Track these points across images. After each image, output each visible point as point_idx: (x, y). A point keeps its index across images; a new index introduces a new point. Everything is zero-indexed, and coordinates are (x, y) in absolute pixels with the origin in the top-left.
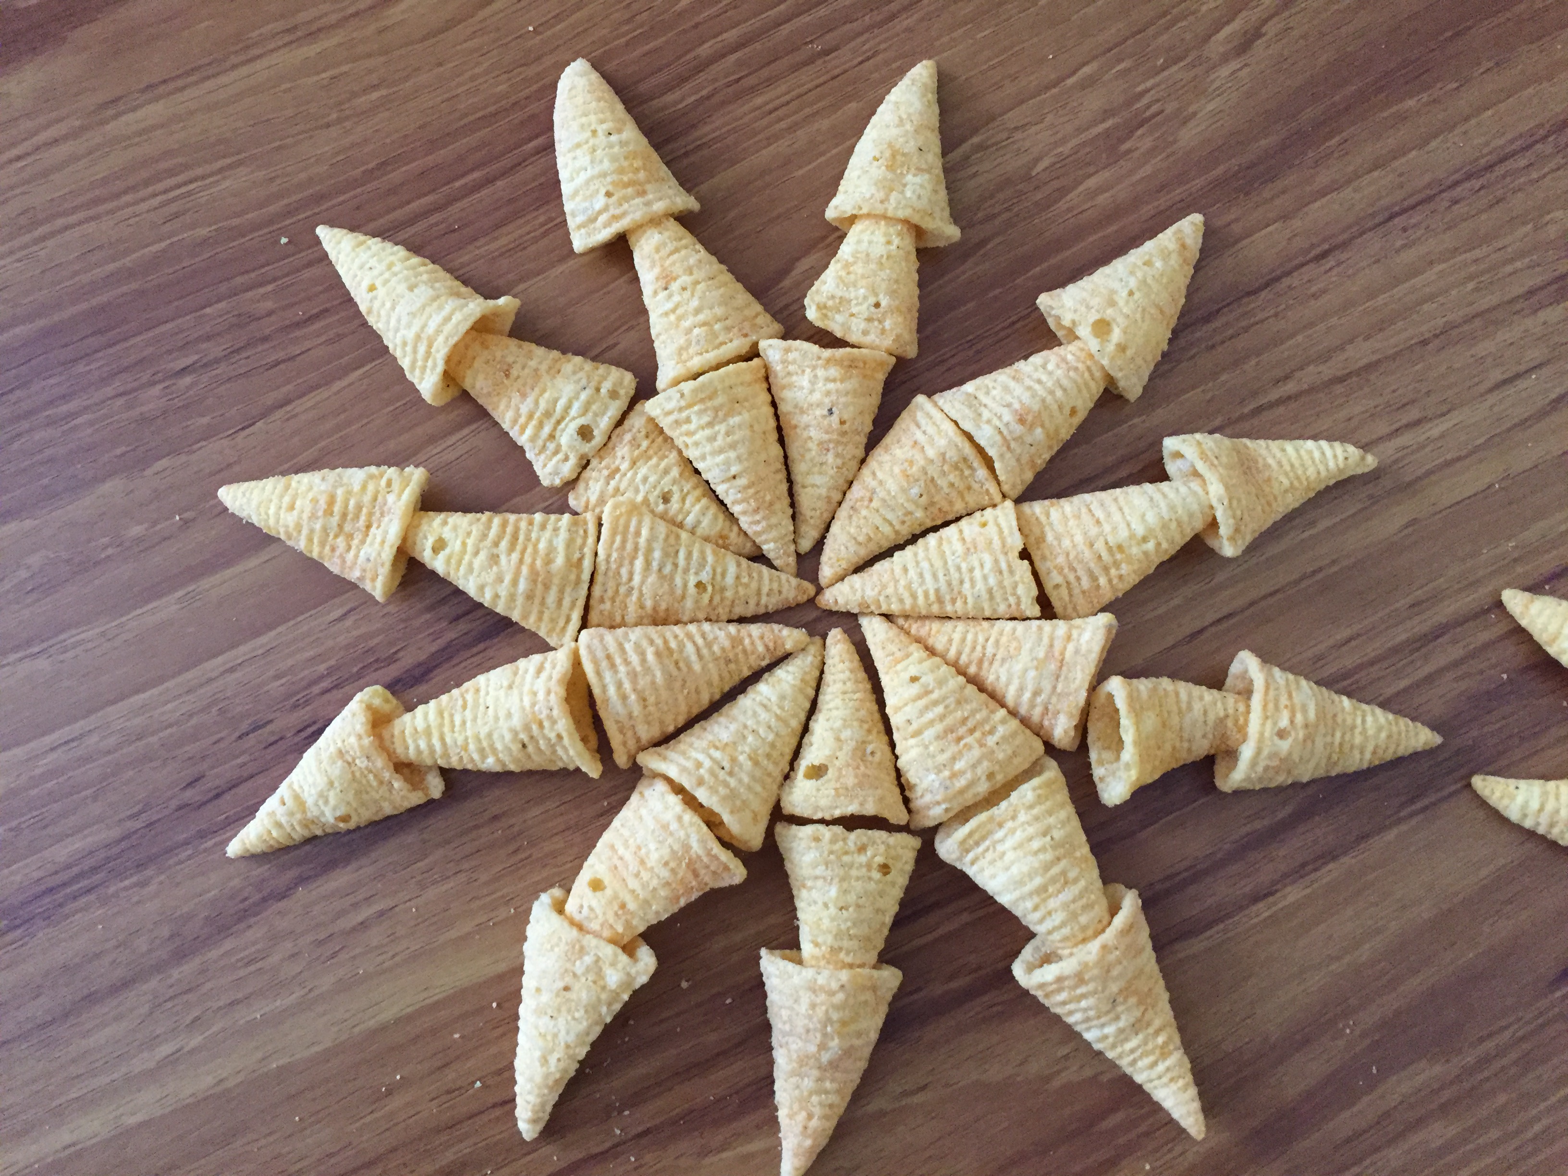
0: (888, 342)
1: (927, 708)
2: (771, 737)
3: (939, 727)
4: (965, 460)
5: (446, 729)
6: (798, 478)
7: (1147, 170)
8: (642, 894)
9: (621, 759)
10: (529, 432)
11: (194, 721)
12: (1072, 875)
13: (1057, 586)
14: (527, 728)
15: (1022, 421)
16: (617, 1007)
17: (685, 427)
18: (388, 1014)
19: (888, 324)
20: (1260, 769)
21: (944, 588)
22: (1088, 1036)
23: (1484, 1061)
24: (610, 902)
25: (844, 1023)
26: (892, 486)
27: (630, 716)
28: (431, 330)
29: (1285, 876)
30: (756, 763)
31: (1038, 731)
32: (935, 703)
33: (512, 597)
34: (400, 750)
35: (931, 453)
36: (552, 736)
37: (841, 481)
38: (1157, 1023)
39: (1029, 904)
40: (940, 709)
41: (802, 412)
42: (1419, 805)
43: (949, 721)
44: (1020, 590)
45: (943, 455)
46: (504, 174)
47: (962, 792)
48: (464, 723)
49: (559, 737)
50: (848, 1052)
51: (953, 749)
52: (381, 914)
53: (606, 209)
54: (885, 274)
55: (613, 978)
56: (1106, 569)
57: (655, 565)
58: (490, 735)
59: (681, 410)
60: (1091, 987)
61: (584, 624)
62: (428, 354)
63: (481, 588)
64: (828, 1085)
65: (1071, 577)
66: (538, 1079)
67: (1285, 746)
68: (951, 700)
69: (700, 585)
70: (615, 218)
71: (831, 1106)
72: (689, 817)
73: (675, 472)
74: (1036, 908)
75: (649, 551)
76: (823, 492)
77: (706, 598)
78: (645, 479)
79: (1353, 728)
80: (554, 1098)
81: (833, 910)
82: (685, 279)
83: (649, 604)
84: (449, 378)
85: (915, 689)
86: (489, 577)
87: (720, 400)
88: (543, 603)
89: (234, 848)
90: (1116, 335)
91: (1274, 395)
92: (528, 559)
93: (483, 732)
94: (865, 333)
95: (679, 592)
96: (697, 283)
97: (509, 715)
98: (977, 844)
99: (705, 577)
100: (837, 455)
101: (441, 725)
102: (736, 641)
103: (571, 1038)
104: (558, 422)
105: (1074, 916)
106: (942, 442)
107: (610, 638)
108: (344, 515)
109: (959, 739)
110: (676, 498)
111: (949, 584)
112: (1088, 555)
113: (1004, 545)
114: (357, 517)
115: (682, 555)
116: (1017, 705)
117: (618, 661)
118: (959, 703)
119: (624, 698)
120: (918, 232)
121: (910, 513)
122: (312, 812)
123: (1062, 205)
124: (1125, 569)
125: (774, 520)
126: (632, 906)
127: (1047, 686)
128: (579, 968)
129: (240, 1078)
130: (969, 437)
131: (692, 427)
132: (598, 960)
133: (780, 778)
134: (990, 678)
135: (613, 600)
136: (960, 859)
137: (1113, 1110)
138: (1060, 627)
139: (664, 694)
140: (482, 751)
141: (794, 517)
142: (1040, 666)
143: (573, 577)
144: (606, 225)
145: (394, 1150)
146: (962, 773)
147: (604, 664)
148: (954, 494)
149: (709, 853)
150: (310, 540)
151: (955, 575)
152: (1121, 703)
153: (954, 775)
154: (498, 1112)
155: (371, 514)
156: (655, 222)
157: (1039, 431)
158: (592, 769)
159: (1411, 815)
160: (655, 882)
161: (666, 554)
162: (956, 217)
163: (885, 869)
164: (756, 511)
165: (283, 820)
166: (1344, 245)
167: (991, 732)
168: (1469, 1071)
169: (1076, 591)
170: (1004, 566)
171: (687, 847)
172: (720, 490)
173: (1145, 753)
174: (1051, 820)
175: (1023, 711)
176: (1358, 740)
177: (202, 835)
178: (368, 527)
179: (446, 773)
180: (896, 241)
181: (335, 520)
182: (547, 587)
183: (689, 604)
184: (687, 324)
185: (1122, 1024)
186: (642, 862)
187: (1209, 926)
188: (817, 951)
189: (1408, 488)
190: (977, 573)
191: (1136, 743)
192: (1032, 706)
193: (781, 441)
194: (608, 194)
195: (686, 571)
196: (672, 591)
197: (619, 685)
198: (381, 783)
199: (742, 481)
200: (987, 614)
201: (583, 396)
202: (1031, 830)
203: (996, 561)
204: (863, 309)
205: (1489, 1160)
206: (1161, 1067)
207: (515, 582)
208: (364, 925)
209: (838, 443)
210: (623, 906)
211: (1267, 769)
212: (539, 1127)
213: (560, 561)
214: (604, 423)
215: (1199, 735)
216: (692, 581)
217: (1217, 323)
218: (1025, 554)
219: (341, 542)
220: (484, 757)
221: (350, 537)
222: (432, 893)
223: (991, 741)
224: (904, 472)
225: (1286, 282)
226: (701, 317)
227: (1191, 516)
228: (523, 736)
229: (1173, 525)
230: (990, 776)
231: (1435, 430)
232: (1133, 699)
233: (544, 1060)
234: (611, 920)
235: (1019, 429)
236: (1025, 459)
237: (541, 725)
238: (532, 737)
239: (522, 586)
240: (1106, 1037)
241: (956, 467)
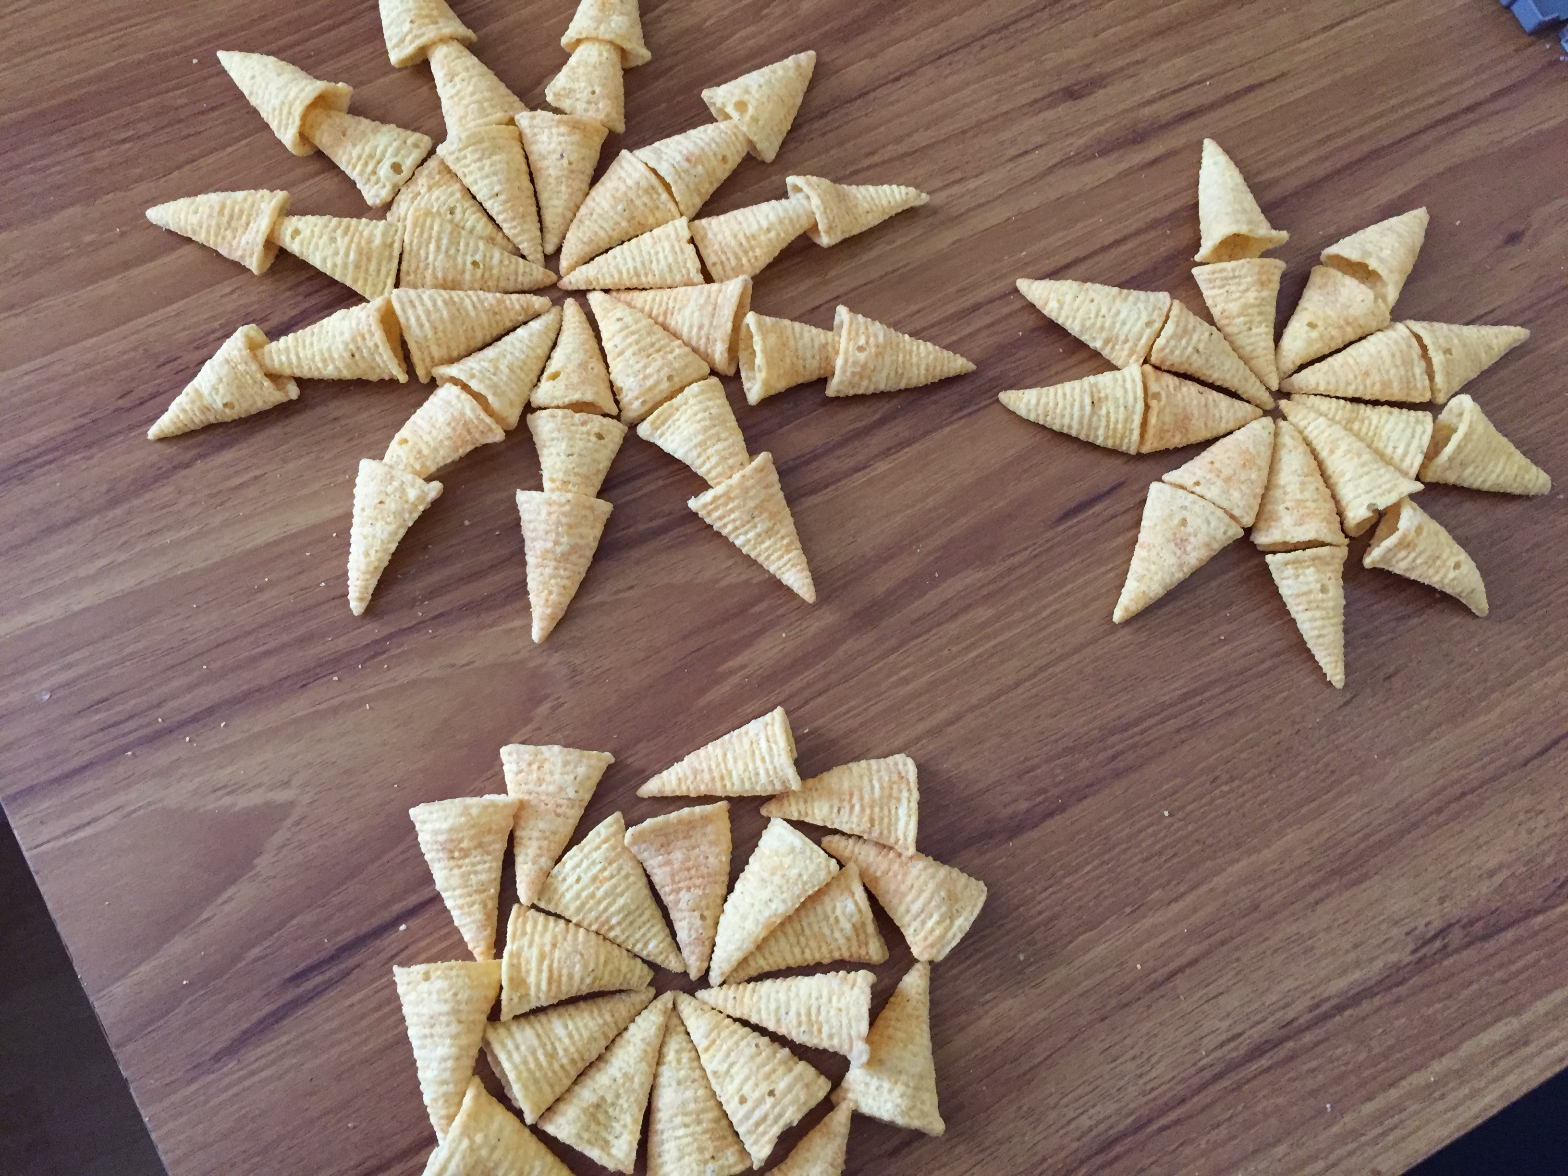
0: (601, 116)
1: (627, 336)
2: (523, 356)
3: (635, 348)
4: (653, 187)
5: (300, 349)
6: (543, 203)
7: (779, 27)
8: (432, 444)
9: (421, 372)
10: (358, 168)
11: (126, 357)
12: (723, 436)
13: (714, 264)
14: (354, 340)
15: (688, 160)
16: (416, 516)
17: (463, 162)
18: (260, 540)
19: (601, 105)
20: (848, 374)
21: (639, 266)
22: (738, 543)
23: (1011, 570)
24: (411, 450)
25: (570, 527)
26: (606, 205)
27: (426, 337)
28: (292, 95)
29: (876, 456)
30: (512, 371)
31: (706, 357)
32: (633, 333)
33: (345, 266)
34: (268, 362)
35: (630, 182)
36: (371, 344)
37: (572, 205)
38: (783, 532)
39: (695, 453)
40: (636, 337)
41: (544, 158)
42: (965, 412)
43: (642, 344)
44: (689, 264)
45: (638, 183)
46: (343, 23)
47: (651, 389)
48: (312, 344)
49: (376, 346)
50: (574, 549)
51: (645, 361)
52: (256, 478)
53: (411, 31)
54: (596, 73)
55: (412, 494)
56: (746, 252)
57: (443, 248)
58: (329, 349)
59: (460, 150)
60: (736, 503)
61: (397, 285)
62: (289, 113)
63: (324, 260)
64: (562, 572)
65: (723, 258)
66: (363, 567)
67: (862, 356)
68: (644, 332)
69: (475, 264)
70: (417, 37)
71: (564, 587)
72: (464, 396)
73: (458, 195)
74: (699, 456)
75: (439, 240)
76: (560, 210)
77: (479, 272)
78: (438, 199)
79: (911, 352)
80: (374, 583)
81: (563, 457)
82: (464, 75)
83: (440, 275)
84: (303, 137)
85: (620, 324)
86: (329, 252)
87: (486, 144)
88: (367, 270)
89: (153, 432)
90: (751, 111)
91: (866, 162)
92: (356, 239)
93: (325, 346)
94: (586, 110)
95: (460, 266)
96: (471, 77)
97: (342, 333)
98: (663, 424)
99: (478, 258)
100: (568, 186)
101: (296, 347)
102: (500, 302)
103: (385, 536)
104: (379, 162)
105: (724, 459)
106: (636, 176)
107: (412, 293)
108: (231, 217)
109: (649, 356)
110: (458, 211)
111: (643, 264)
112: (733, 243)
113: (677, 235)
114: (240, 217)
115: (462, 244)
116: (690, 339)
117: (417, 303)
118: (649, 334)
119: (421, 326)
120: (623, 53)
121: (618, 223)
122: (207, 401)
123: (724, 46)
124: (758, 252)
125: (526, 227)
126: (426, 452)
127: (706, 323)
128: (390, 489)
129: (156, 580)
130: (654, 171)
131: (467, 161)
132: (403, 483)
133: (530, 385)
134: (672, 323)
135: (415, 272)
136: (652, 435)
137: (761, 601)
138: (714, 287)
139: (449, 327)
140: (324, 361)
141: (541, 230)
142: (701, 308)
143: (387, 253)
144: (411, 43)
145: (262, 626)
146: (650, 375)
147: (408, 305)
148: (647, 211)
149: (478, 417)
150: (208, 232)
151: (646, 257)
152: (753, 328)
153: (645, 378)
154: (336, 602)
155: (249, 215)
156: (443, 40)
157: (700, 167)
158: (403, 378)
159: (961, 418)
160: (441, 437)
161: (451, 242)
162: (647, 45)
163: (600, 437)
164: (513, 219)
165: (187, 407)
166: (911, 73)
167: (671, 352)
168: (1001, 576)
169: (728, 268)
170: (677, 249)
171: (463, 414)
172: (487, 205)
173: (770, 363)
174: (710, 403)
175: (694, 343)
176: (914, 359)
177: (131, 428)
178: (248, 224)
179: (300, 382)
180: (605, 54)
181: (225, 219)
182: (369, 260)
183: (468, 276)
184: (465, 102)
185: (758, 530)
186: (434, 426)
187: (826, 487)
188: (553, 485)
189: (956, 219)
190: (661, 256)
191: (764, 351)
192: (699, 338)
193: (532, 181)
194: (412, 22)
195: (465, 254)
196: (455, 266)
197: (418, 318)
198: (255, 382)
199: (502, 197)
200: (669, 282)
201: (395, 144)
202: (696, 408)
203: (673, 246)
204: (585, 95)
205: (1015, 632)
206: (786, 558)
207: (347, 254)
208: (243, 485)
209: (568, 178)
210: (420, 452)
211: (854, 374)
212: (364, 605)
213: (378, 241)
214: (408, 164)
215: (809, 355)
216: (469, 260)
217: (829, 118)
218: (692, 241)
219: (229, 234)
220: (326, 366)
221: (235, 230)
222: (291, 466)
223: (670, 357)
224: (613, 196)
225: (872, 95)
226: (475, 98)
227: (799, 217)
228: (352, 346)
229: (787, 221)
230: (670, 378)
231: (972, 184)
232: (760, 326)
233: (367, 554)
234: (412, 461)
235: (686, 165)
236: (692, 187)
237: (364, 338)
238: (358, 348)
239: (352, 256)
240: (749, 541)
241: (646, 191)
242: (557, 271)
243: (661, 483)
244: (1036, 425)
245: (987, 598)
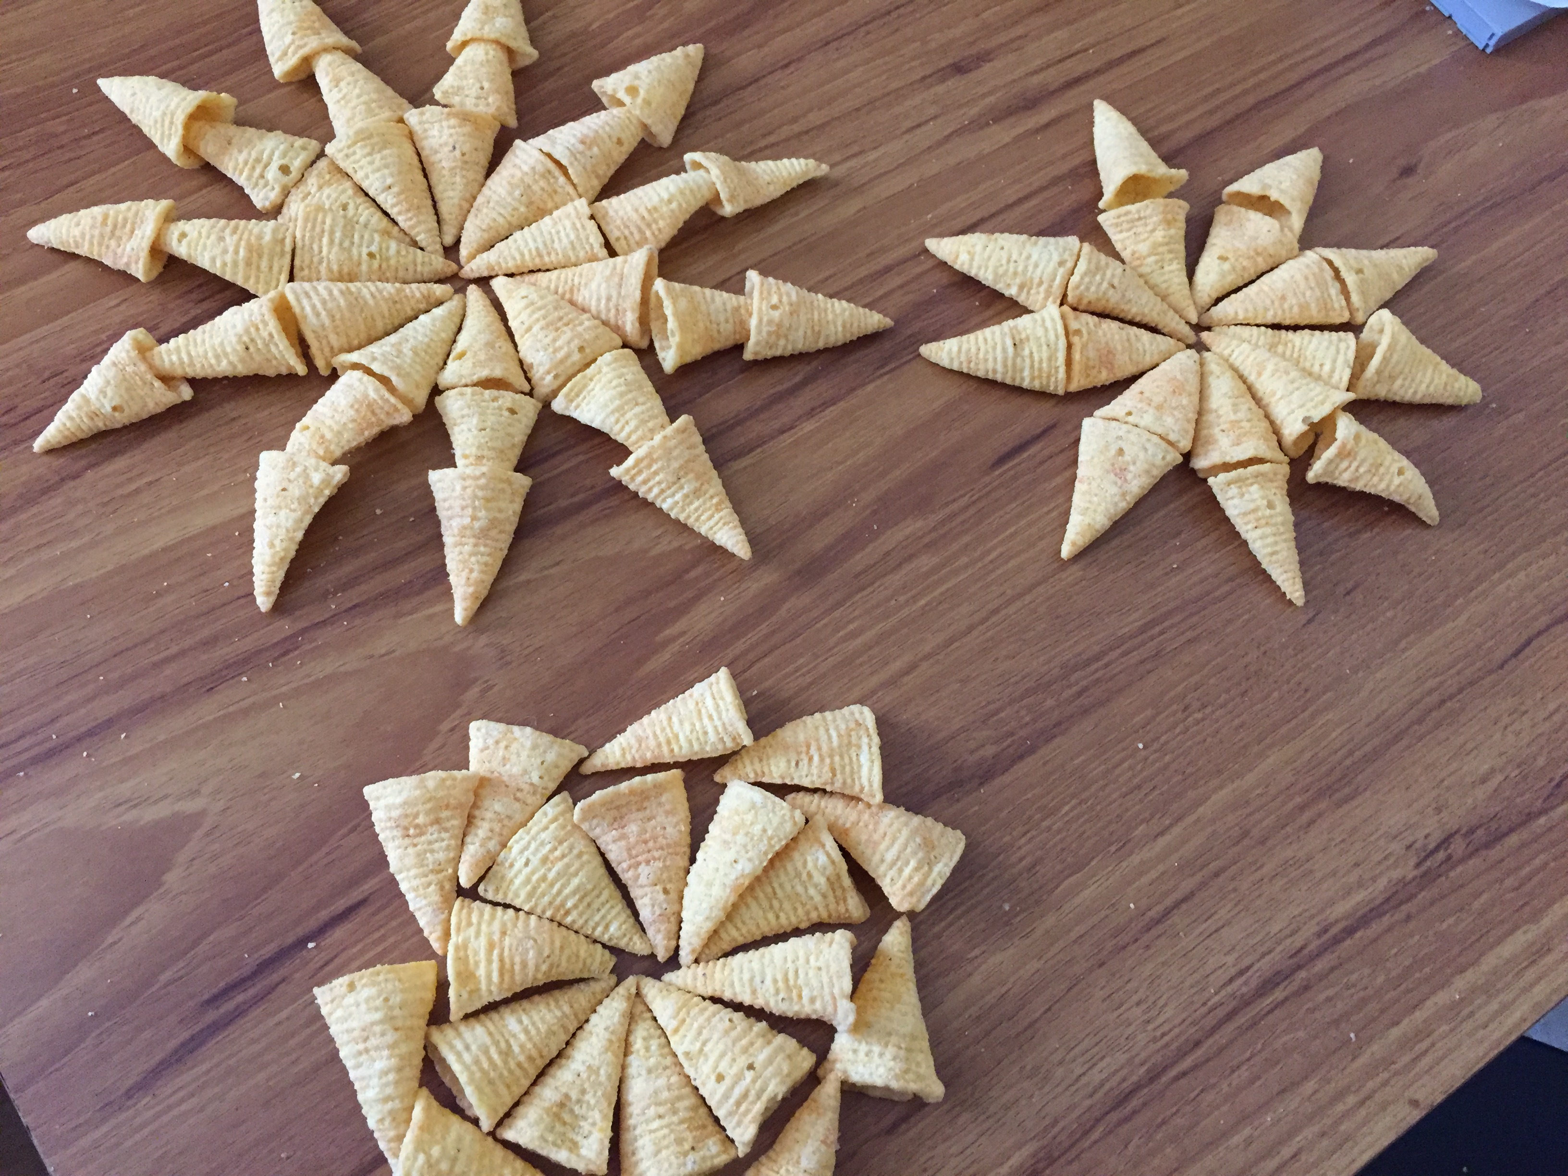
0: (492, 110)
1: (533, 312)
2: (426, 340)
3: (542, 323)
4: (549, 172)
5: (191, 348)
6: (438, 197)
7: (666, 25)
8: (336, 428)
9: (320, 363)
10: (245, 174)
11: (12, 372)
12: (641, 400)
13: (618, 239)
14: (247, 331)
15: (583, 142)
16: (322, 500)
17: (352, 158)
18: (159, 544)
19: (490, 100)
20: (764, 334)
21: (541, 246)
22: (665, 507)
23: (953, 516)
24: (313, 436)
25: (488, 500)
26: (502, 192)
27: (323, 326)
28: (173, 105)
29: (802, 416)
30: (416, 353)
31: (617, 329)
32: (540, 309)
33: (235, 264)
34: (157, 362)
35: (526, 168)
36: (265, 334)
37: (468, 195)
38: (712, 491)
39: (612, 419)
40: (543, 312)
41: (436, 152)
42: (887, 369)
43: (550, 318)
44: (592, 240)
45: (533, 168)
46: (226, 47)
47: (562, 361)
48: (203, 341)
49: (271, 335)
50: (493, 523)
51: (554, 334)
52: (150, 484)
53: (293, 42)
54: (484, 70)
55: (316, 478)
56: (649, 226)
57: (337, 241)
58: (222, 344)
59: (349, 147)
60: (660, 464)
61: (291, 279)
62: (171, 123)
63: (213, 260)
64: (482, 549)
65: (627, 232)
66: (268, 559)
67: (776, 314)
68: (550, 307)
69: (371, 255)
70: (300, 47)
71: (486, 564)
72: (366, 378)
73: (350, 192)
74: (617, 421)
75: (332, 233)
76: (456, 201)
77: (376, 264)
78: (329, 197)
79: (826, 310)
80: (281, 575)
81: (475, 432)
82: (349, 79)
83: (335, 268)
84: (187, 149)
85: (525, 301)
86: (217, 251)
87: (375, 139)
88: (258, 268)
89: (38, 444)
90: (642, 92)
91: (763, 143)
92: (245, 237)
93: (217, 341)
94: (476, 105)
95: (356, 257)
96: (357, 81)
97: (234, 326)
98: (578, 395)
99: (374, 249)
100: (463, 177)
101: (187, 345)
102: (398, 291)
103: (290, 524)
104: (266, 166)
105: (643, 422)
106: (532, 162)
107: (307, 285)
108: (115, 226)
109: (557, 330)
110: (351, 207)
111: (545, 245)
112: (635, 216)
113: (577, 212)
114: (124, 226)
115: (356, 236)
116: (599, 312)
117: (312, 294)
118: (556, 308)
119: (318, 315)
120: (510, 52)
121: (515, 209)
122: (95, 405)
123: (611, 46)
124: (661, 224)
125: (422, 218)
126: (329, 435)
127: (614, 294)
128: (292, 476)
129: (45, 594)
130: (549, 155)
131: (357, 157)
132: (306, 468)
133: (436, 368)
134: (579, 298)
135: (309, 267)
136: (567, 408)
138: (619, 260)
139: (347, 315)
140: (217, 357)
141: (438, 222)
142: (608, 279)
143: (278, 249)
144: (294, 53)
145: (163, 632)
146: (561, 348)
147: (302, 296)
148: (545, 196)
149: (382, 398)
150: (91, 244)
151: (548, 237)
152: (662, 293)
153: (555, 351)
154: (243, 601)
155: (134, 223)
156: (326, 50)
157: (595, 150)
158: (301, 369)
159: (882, 375)
160: (344, 420)
161: (344, 236)
162: (533, 42)
163: (512, 411)
164: (408, 210)
165: (74, 415)
166: (800, 59)
167: (581, 324)
168: (943, 522)
169: (632, 242)
170: (579, 226)
171: (366, 396)
172: (380, 199)
173: (683, 327)
174: (625, 370)
175: (603, 317)
176: (830, 317)
177: (16, 443)
178: (132, 232)
179: (193, 382)
180: (492, 53)
181: (109, 229)
182: (260, 256)
183: (364, 267)
184: (353, 104)
185: (685, 491)
186: (336, 410)
187: (751, 450)
188: (467, 462)
189: (859, 189)
190: (562, 234)
191: (676, 314)
192: (609, 311)
193: (426, 176)
194: (294, 34)
195: (360, 246)
196: (350, 258)
197: (314, 307)
198: (145, 383)
199: (395, 189)
200: (573, 259)
201: (282, 147)
202: (610, 376)
203: (574, 224)
204: (474, 91)
205: (962, 577)
206: (717, 517)
207: (236, 252)
208: (137, 491)
209: (462, 169)
210: (322, 437)
211: (769, 334)
212: (272, 599)
213: (268, 237)
214: (296, 164)
215: (722, 319)
216: (365, 251)
217: (722, 105)
218: (592, 217)
219: (113, 243)
220: (219, 362)
221: (120, 238)
222: (187, 469)
223: (580, 329)
224: (509, 183)
225: (762, 82)
226: (362, 99)
227: (699, 187)
228: (245, 339)
229: (687, 192)
230: (581, 349)
231: (872, 156)
232: (669, 291)
233: (272, 545)
234: (315, 446)
235: (581, 147)
236: (589, 167)
237: (257, 329)
238: (252, 340)
239: (242, 253)
240: (677, 503)
241: (543, 176)
242: (457, 261)
243: (581, 458)
244: (961, 374)
245: (928, 546)
